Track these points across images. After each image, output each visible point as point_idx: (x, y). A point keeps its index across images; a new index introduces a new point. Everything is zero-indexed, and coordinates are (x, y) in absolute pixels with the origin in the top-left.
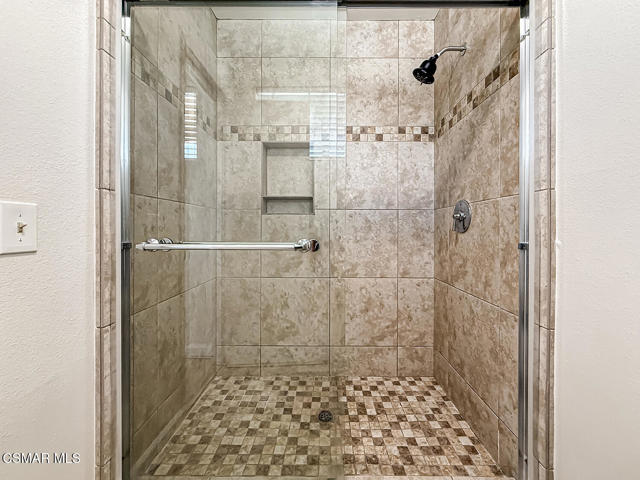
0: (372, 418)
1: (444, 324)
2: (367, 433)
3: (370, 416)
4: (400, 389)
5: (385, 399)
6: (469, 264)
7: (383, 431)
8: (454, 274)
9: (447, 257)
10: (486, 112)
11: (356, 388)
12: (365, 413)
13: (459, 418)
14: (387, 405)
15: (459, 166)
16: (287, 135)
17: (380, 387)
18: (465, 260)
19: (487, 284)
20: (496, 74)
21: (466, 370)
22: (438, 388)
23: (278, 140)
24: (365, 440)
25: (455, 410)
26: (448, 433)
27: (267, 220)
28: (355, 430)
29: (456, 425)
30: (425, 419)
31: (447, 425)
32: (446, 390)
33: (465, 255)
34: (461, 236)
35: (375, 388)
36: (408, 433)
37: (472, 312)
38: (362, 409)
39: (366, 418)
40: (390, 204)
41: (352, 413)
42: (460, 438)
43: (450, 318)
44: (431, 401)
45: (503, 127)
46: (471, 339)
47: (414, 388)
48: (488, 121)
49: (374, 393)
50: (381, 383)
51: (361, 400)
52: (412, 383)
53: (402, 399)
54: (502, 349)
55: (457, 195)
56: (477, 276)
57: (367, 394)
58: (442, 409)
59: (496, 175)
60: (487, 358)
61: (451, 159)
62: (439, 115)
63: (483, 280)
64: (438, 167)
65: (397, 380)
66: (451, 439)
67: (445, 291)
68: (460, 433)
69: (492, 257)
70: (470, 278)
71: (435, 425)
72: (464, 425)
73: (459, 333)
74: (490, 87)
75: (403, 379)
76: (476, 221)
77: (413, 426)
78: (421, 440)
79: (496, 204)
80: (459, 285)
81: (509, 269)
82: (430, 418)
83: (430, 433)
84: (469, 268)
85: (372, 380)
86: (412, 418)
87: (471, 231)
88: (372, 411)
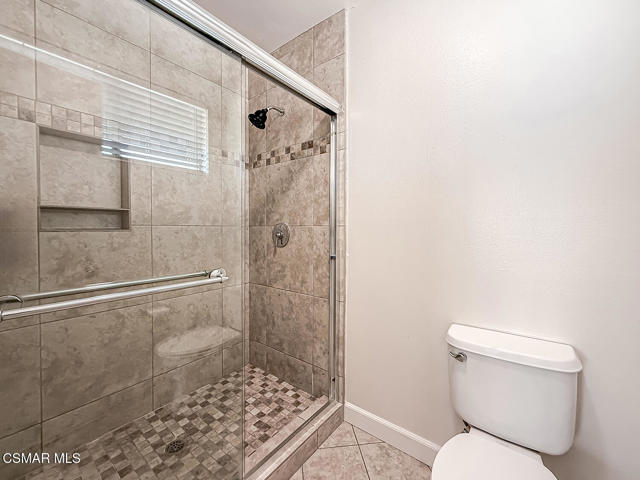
0: (221, 420)
1: (261, 317)
2: (226, 432)
3: (219, 420)
4: (230, 386)
5: (224, 399)
6: (287, 269)
7: (236, 422)
8: (272, 277)
9: (265, 265)
10: (303, 167)
11: (191, 406)
12: (214, 420)
13: (280, 382)
14: (227, 403)
15: (278, 197)
16: (86, 125)
17: (213, 393)
18: (284, 267)
19: (303, 282)
20: (310, 145)
21: (285, 345)
22: (257, 370)
23: (69, 129)
24: (227, 438)
25: (275, 379)
26: (279, 395)
27: (50, 240)
28: (214, 437)
29: (280, 387)
30: (260, 395)
31: (276, 391)
32: (263, 368)
33: (284, 262)
34: (278, 249)
35: (209, 396)
36: (255, 411)
37: (290, 302)
38: (208, 419)
39: (217, 423)
40: (215, 221)
41: (202, 427)
42: (288, 393)
43: (268, 311)
44: (258, 381)
45: (316, 182)
46: (290, 322)
47: (239, 379)
48: (304, 174)
49: (210, 401)
50: (213, 389)
51: (204, 412)
52: (237, 376)
53: (236, 392)
54: (315, 321)
55: (275, 218)
56: (294, 277)
57: (203, 405)
58: (268, 382)
59: (310, 211)
60: (304, 330)
61: (269, 190)
62: (254, 150)
63: (300, 279)
64: (254, 192)
65: (224, 379)
66: (282, 397)
67: (262, 291)
68: (285, 390)
69: (308, 264)
70: (288, 279)
71: (269, 395)
72: (285, 384)
73: (279, 321)
74: (306, 151)
75: (229, 376)
76: (294, 239)
77: (256, 404)
78: (266, 410)
79: (310, 230)
80: (278, 285)
81: (320, 271)
82: (263, 392)
83: (269, 402)
84: (288, 272)
85: (202, 391)
86: (251, 400)
87: (289, 246)
88: (219, 414)
